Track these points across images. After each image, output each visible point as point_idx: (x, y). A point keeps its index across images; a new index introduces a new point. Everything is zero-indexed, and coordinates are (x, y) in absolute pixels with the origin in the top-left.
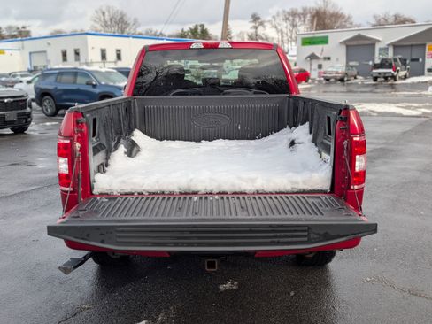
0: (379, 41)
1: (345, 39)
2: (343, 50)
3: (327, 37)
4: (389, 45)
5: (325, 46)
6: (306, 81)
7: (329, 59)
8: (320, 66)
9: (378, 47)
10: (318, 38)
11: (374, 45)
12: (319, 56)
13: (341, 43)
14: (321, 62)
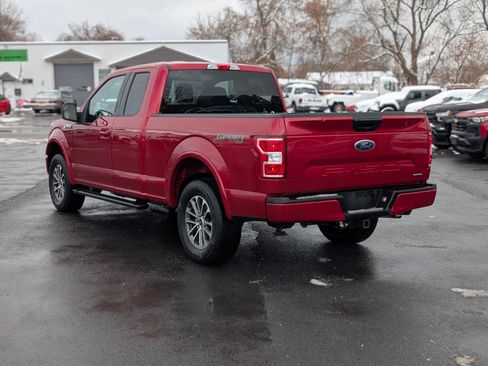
0: (98, 60)
1: (52, 55)
2: (50, 70)
3: (25, 52)
4: (111, 66)
5: (24, 63)
6: (8, 113)
7: (30, 81)
8: (18, 92)
9: (97, 68)
10: (12, 51)
11: (91, 65)
12: (17, 77)
13: (48, 60)
14: (18, 86)
